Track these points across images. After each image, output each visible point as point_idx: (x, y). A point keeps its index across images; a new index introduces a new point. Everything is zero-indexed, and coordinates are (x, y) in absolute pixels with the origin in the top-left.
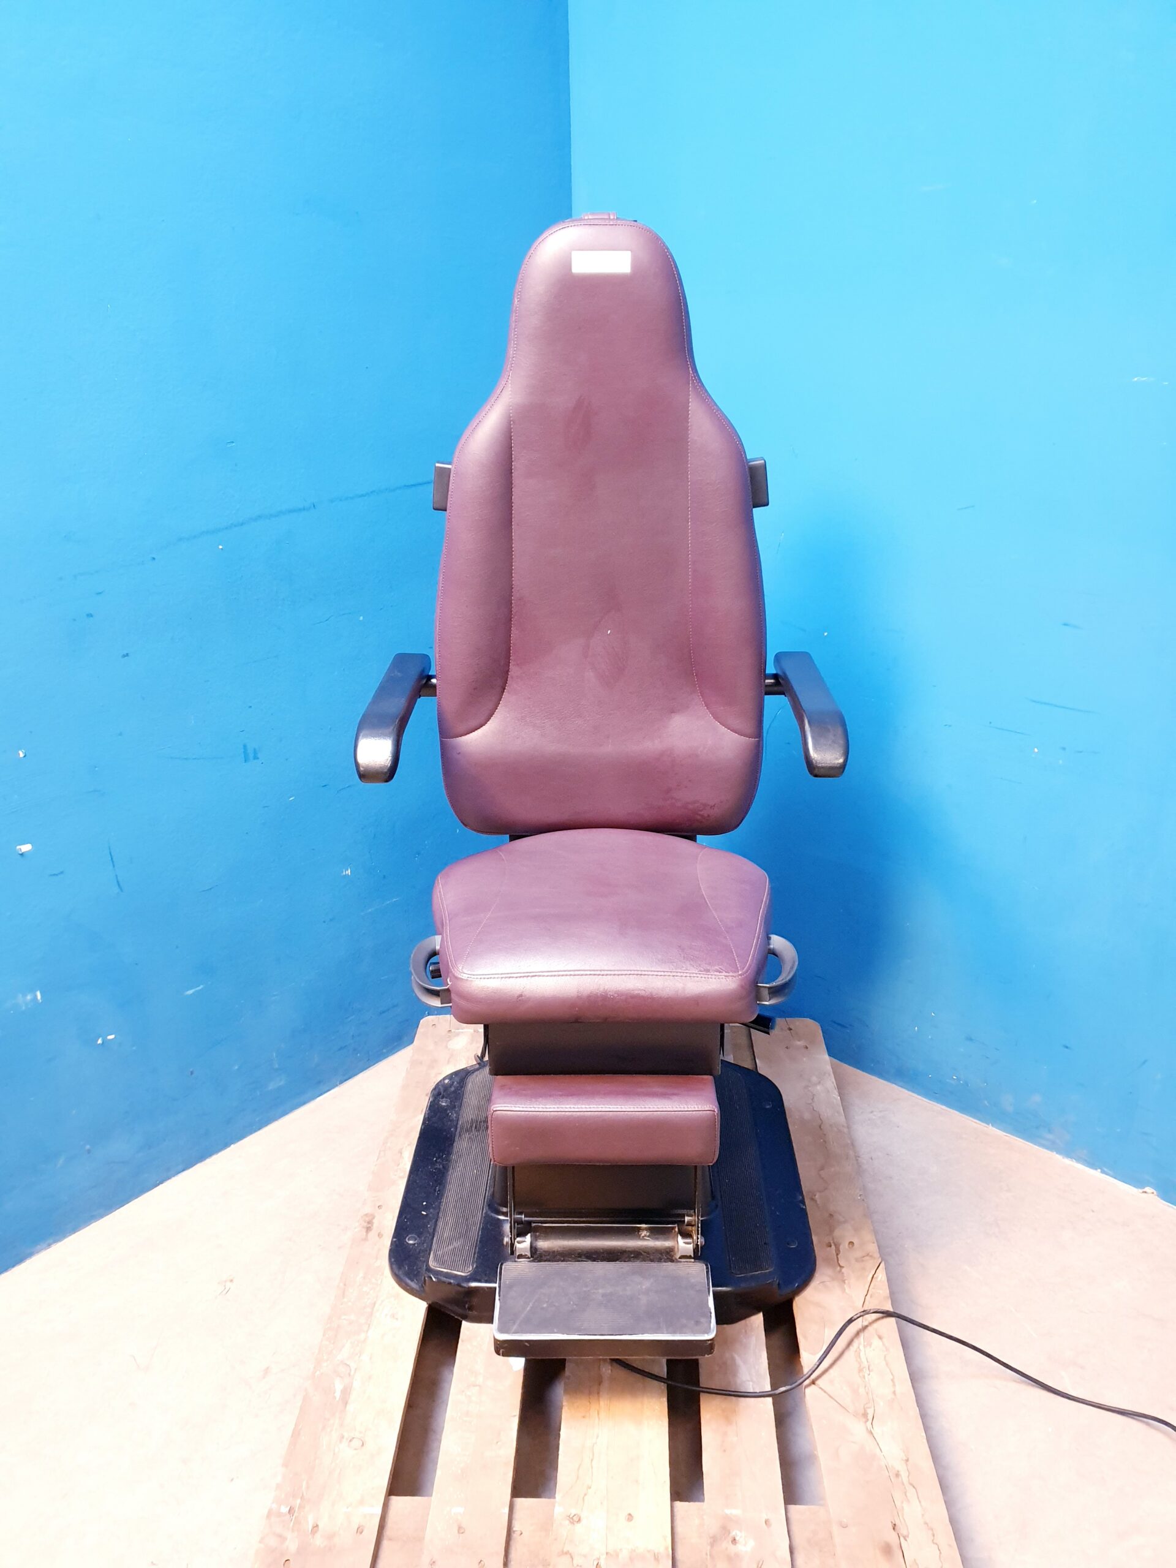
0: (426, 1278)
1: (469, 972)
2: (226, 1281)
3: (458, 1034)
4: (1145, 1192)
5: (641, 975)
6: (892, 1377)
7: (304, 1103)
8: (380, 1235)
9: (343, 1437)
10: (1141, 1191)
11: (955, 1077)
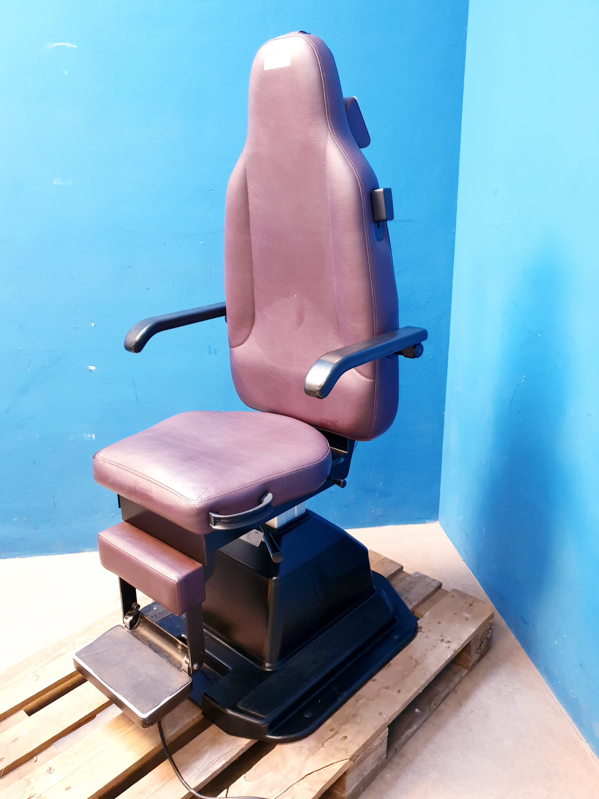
5: (153, 483)
9: (36, 672)
11: (572, 691)
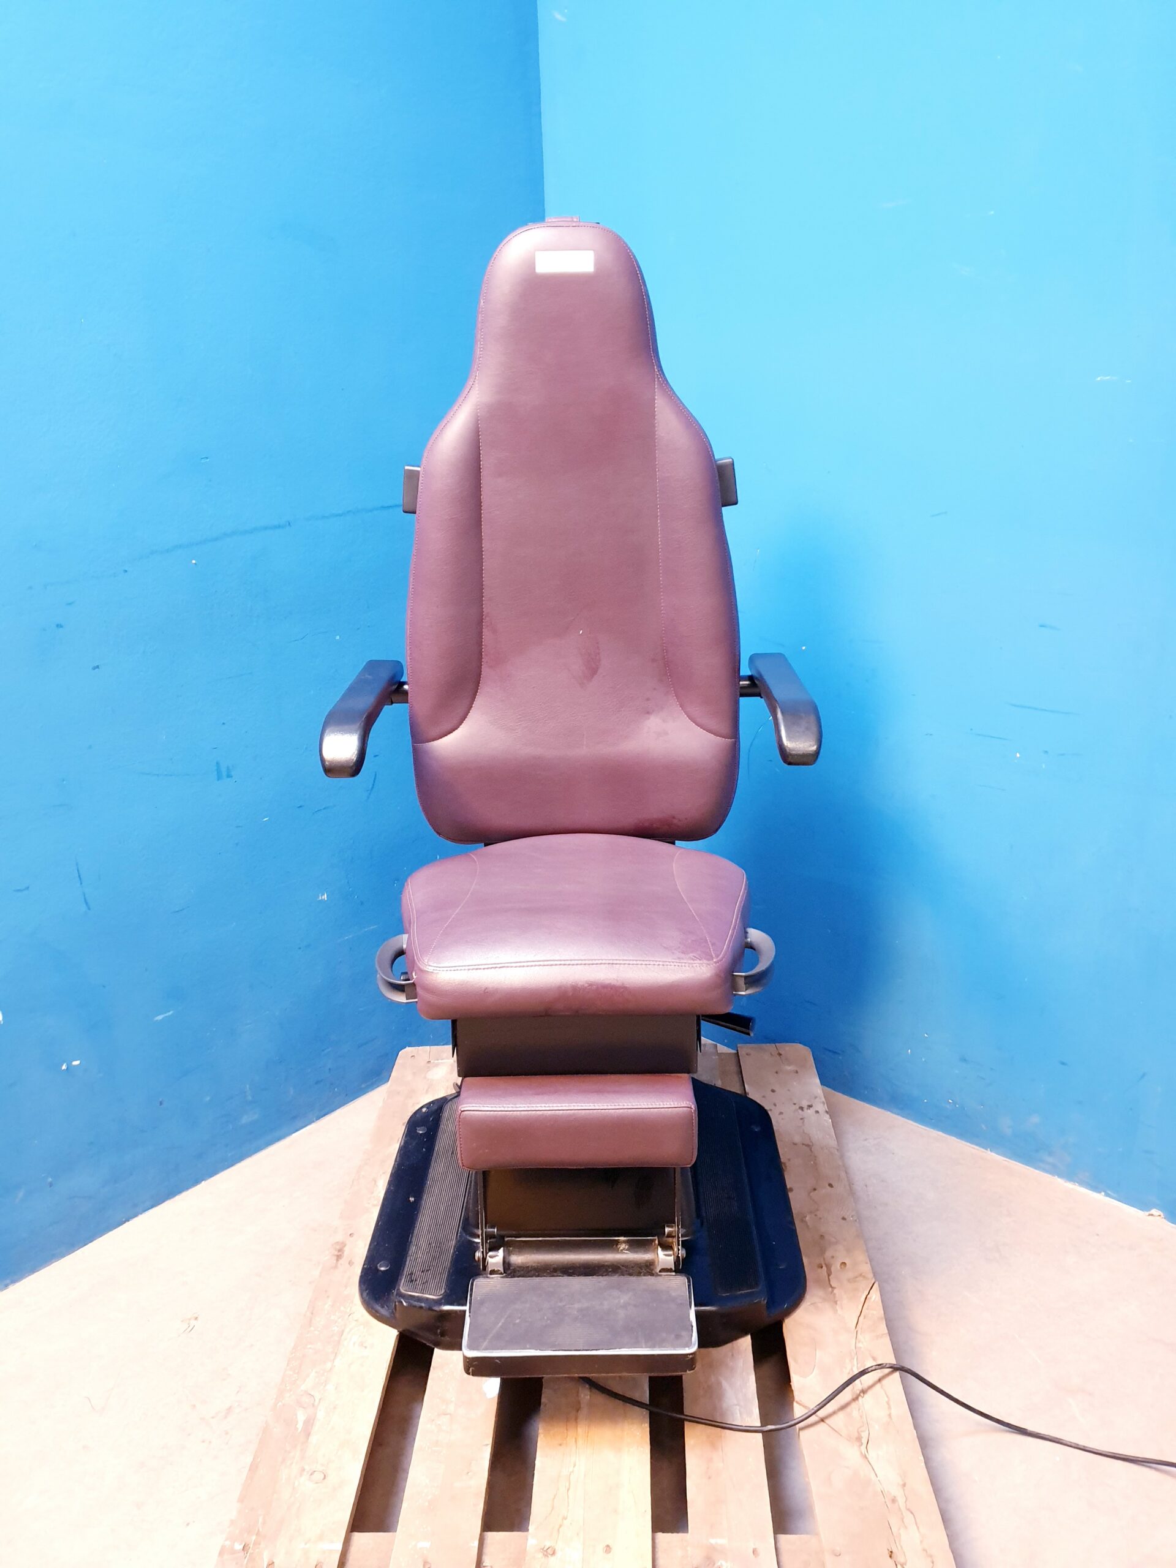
0: (397, 1303)
1: (435, 965)
2: (190, 1319)
3: (437, 1065)
4: (1152, 1215)
5: (613, 964)
6: (886, 1399)
7: (279, 1139)
8: (351, 1263)
9: (303, 1470)
10: (1147, 1213)
11: (950, 1102)
